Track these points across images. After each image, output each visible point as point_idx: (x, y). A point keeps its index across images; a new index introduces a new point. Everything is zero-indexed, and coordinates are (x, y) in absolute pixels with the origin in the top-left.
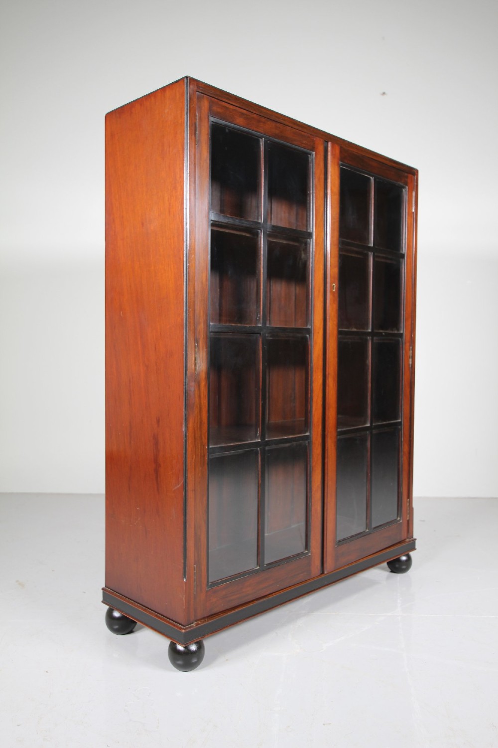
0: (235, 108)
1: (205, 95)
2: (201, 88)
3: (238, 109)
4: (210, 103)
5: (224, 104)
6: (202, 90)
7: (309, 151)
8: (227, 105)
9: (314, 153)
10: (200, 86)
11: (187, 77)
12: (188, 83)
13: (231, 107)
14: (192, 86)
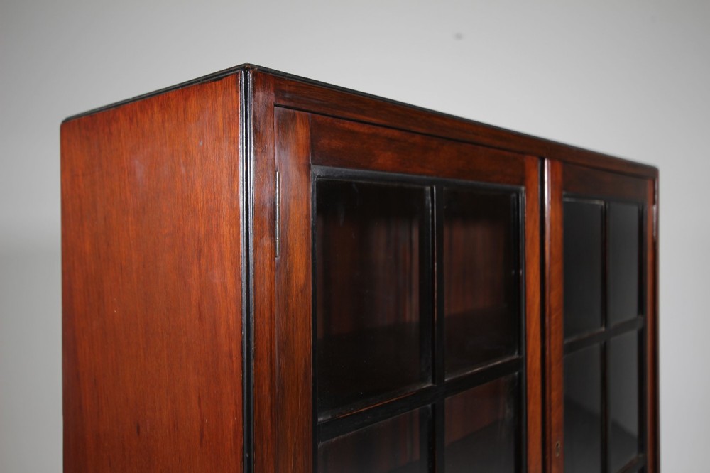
0: (373, 130)
1: (297, 112)
2: (287, 96)
3: (381, 130)
4: (311, 130)
5: (348, 125)
6: (290, 100)
7: (515, 187)
8: (356, 127)
9: (523, 188)
10: (286, 88)
11: (245, 68)
12: (250, 87)
13: (364, 129)
14: (260, 94)
